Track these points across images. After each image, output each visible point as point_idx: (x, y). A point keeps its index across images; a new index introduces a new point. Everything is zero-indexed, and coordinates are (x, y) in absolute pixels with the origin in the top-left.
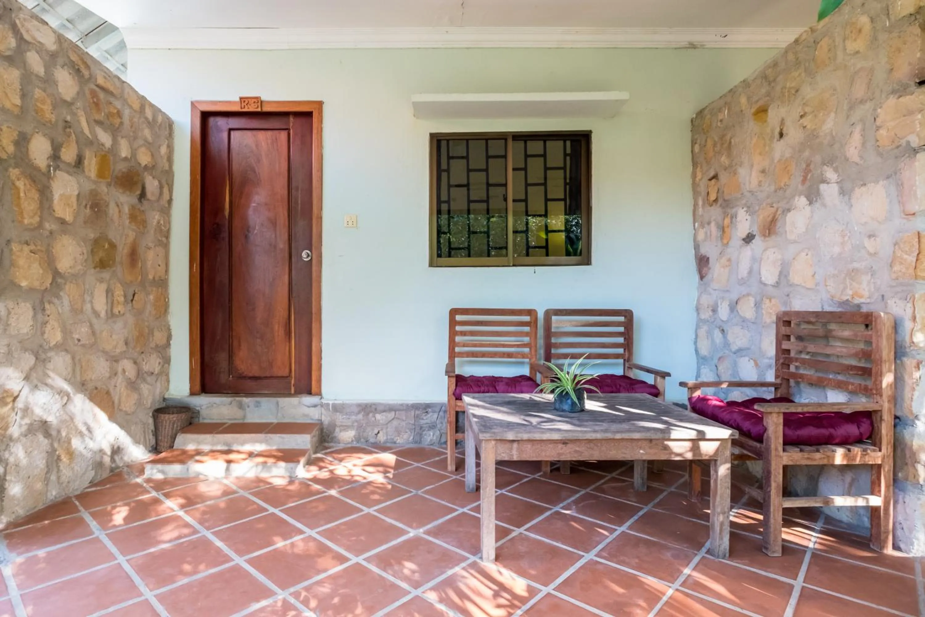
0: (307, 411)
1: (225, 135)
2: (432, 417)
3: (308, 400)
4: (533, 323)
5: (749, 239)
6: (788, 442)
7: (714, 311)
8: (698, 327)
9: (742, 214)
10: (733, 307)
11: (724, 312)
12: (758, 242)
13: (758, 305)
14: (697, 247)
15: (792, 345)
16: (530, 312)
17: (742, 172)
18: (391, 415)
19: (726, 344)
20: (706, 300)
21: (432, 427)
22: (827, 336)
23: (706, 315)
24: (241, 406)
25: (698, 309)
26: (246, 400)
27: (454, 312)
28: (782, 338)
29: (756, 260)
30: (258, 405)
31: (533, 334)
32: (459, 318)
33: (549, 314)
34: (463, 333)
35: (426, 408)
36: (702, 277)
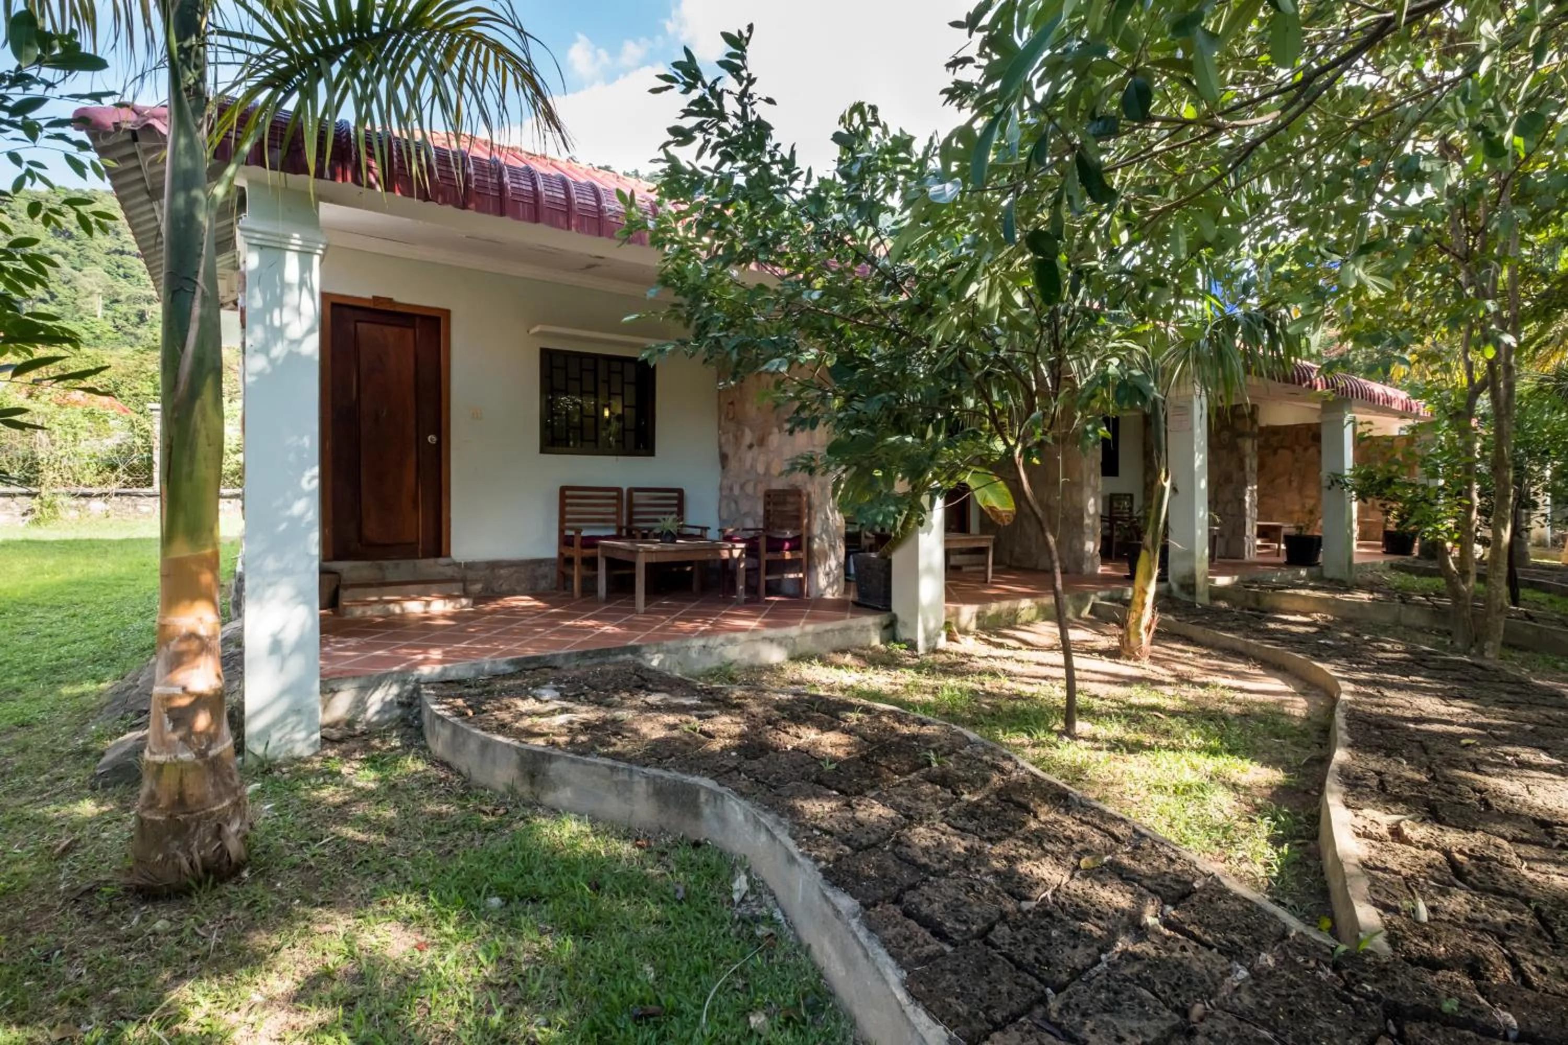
0: (441, 569)
1: (352, 327)
2: (545, 569)
3: (442, 561)
4: (619, 498)
5: (751, 446)
6: (768, 550)
7: (731, 489)
8: (720, 501)
9: (748, 432)
10: (742, 487)
11: (736, 491)
12: (755, 448)
13: (755, 486)
14: (720, 447)
15: (771, 507)
16: (619, 490)
17: (748, 406)
18: (513, 569)
19: (738, 510)
20: (725, 482)
21: (545, 577)
22: (785, 503)
23: (725, 493)
24: (381, 568)
25: (721, 489)
26: (385, 563)
27: (563, 489)
28: (767, 504)
29: (755, 460)
30: (397, 566)
31: (619, 506)
32: (568, 493)
33: (631, 491)
34: (571, 505)
35: (539, 562)
36: (723, 468)
